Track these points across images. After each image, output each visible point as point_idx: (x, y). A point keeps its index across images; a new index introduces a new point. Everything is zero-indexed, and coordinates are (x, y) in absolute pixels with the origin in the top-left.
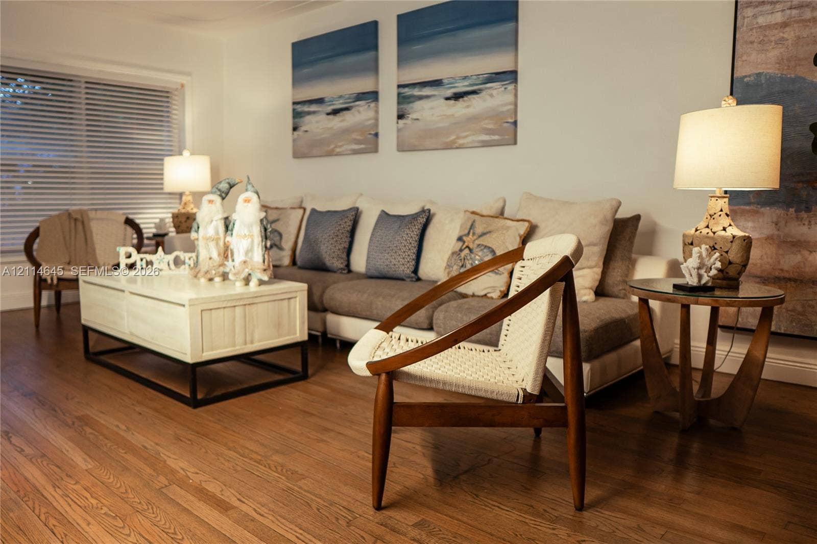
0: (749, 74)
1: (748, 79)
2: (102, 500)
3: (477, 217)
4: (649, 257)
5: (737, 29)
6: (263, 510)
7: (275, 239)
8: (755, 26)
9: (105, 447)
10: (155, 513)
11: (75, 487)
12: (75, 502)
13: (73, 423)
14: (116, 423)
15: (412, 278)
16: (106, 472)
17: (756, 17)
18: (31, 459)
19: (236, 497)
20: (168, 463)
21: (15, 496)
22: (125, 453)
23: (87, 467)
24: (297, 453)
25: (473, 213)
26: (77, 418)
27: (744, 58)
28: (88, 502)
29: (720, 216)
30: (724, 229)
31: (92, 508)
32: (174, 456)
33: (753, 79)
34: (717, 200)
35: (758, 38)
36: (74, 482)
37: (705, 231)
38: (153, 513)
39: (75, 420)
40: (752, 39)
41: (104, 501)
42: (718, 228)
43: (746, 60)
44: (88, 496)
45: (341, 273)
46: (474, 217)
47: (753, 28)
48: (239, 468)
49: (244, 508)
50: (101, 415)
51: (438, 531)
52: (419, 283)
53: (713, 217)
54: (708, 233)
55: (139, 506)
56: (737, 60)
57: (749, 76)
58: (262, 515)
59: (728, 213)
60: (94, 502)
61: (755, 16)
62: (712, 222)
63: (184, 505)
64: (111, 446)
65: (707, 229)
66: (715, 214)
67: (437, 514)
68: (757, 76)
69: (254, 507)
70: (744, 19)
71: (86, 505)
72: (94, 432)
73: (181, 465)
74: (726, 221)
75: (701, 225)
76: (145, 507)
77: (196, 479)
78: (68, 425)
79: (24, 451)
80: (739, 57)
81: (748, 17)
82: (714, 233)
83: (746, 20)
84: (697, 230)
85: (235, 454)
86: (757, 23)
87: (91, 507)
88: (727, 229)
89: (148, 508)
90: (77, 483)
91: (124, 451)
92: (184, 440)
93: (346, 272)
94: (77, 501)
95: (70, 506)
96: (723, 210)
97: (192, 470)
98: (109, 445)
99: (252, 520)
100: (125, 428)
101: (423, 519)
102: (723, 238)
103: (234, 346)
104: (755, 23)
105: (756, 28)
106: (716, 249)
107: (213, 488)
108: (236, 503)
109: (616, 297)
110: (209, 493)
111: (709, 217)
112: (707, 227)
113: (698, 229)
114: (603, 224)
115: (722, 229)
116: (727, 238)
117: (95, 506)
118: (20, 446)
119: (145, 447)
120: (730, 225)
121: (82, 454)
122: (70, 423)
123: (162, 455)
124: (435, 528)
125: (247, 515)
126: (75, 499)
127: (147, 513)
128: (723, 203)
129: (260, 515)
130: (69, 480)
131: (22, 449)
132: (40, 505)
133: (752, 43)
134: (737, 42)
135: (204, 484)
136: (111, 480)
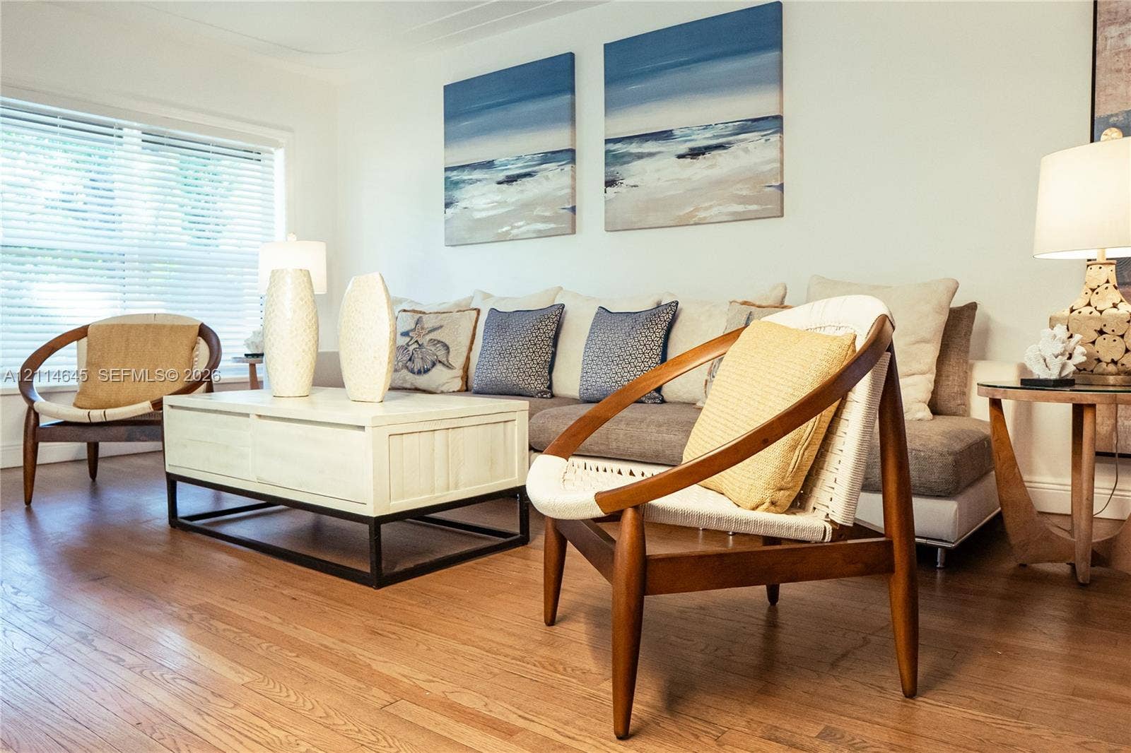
0: (1117, 112)
1: (1115, 119)
2: (292, 730)
3: (753, 309)
4: (983, 362)
5: (1097, 53)
6: (570, 731)
7: (438, 353)
8: (1122, 49)
9: (259, 649)
10: (392, 745)
11: (237, 712)
12: (246, 736)
13: (191, 616)
14: (263, 614)
15: (655, 398)
16: (278, 686)
17: (1123, 38)
18: (141, 672)
19: (516, 714)
20: (374, 667)
21: (136, 731)
22: (297, 656)
23: (243, 680)
24: (574, 644)
25: (745, 303)
26: (193, 608)
27: (1110, 90)
28: (270, 736)
29: (1107, 288)
30: (1115, 306)
31: (281, 744)
32: (381, 659)
33: (1122, 119)
34: (1100, 268)
35: (1127, 65)
36: (233, 705)
37: (1086, 310)
38: (391, 747)
39: (191, 611)
40: (1120, 65)
41: (297, 732)
42: (1105, 305)
43: (1111, 95)
44: (266, 726)
45: (542, 397)
46: (748, 309)
47: (1120, 52)
48: (496, 671)
49: (538, 729)
50: (231, 603)
51: (861, 742)
52: (664, 406)
53: (1096, 291)
54: (1091, 313)
55: (360, 736)
56: (1098, 94)
57: (1117, 115)
58: (573, 738)
59: (1116, 285)
60: (281, 734)
61: (1122, 36)
62: (1095, 299)
63: (437, 731)
64: (268, 648)
65: (1088, 307)
66: (1099, 286)
67: (842, 717)
68: (1127, 115)
69: (552, 726)
70: (1106, 40)
71: (268, 740)
72: (228, 627)
73: (399, 671)
74: (1116, 296)
75: (1079, 303)
76: (374, 739)
77: (436, 689)
78: (182, 620)
79: (124, 661)
80: (1101, 91)
81: (1111, 38)
82: (1101, 312)
83: (1109, 42)
84: (1072, 311)
85: (478, 651)
86: (1125, 45)
87: (279, 744)
88: (1119, 306)
89: (378, 739)
90: (236, 705)
91: (294, 654)
92: (385, 633)
93: (549, 395)
94: (249, 734)
95: (241, 743)
96: (1110, 280)
97: (421, 676)
98: (264, 646)
99: (560, 747)
100: (280, 621)
101: (827, 728)
102: (1115, 317)
103: (433, 491)
104: (1122, 46)
105: (1123, 51)
106: (1105, 333)
107: (468, 700)
108: (521, 723)
109: (954, 414)
110: (467, 710)
111: (1090, 292)
112: (1089, 304)
113: (1074, 308)
114: (937, 312)
115: (1112, 306)
116: (1122, 316)
117: (284, 740)
118: (115, 654)
119: (326, 647)
120: (1121, 301)
121: (225, 660)
122: (185, 616)
123: (358, 656)
124: (853, 739)
125: (546, 739)
126: (246, 733)
127: (380, 748)
128: (1109, 272)
129: (569, 738)
130: (220, 702)
131: (119, 658)
132: (187, 745)
133: (1119, 71)
134: (1097, 71)
135: (450, 696)
136: (293, 698)
